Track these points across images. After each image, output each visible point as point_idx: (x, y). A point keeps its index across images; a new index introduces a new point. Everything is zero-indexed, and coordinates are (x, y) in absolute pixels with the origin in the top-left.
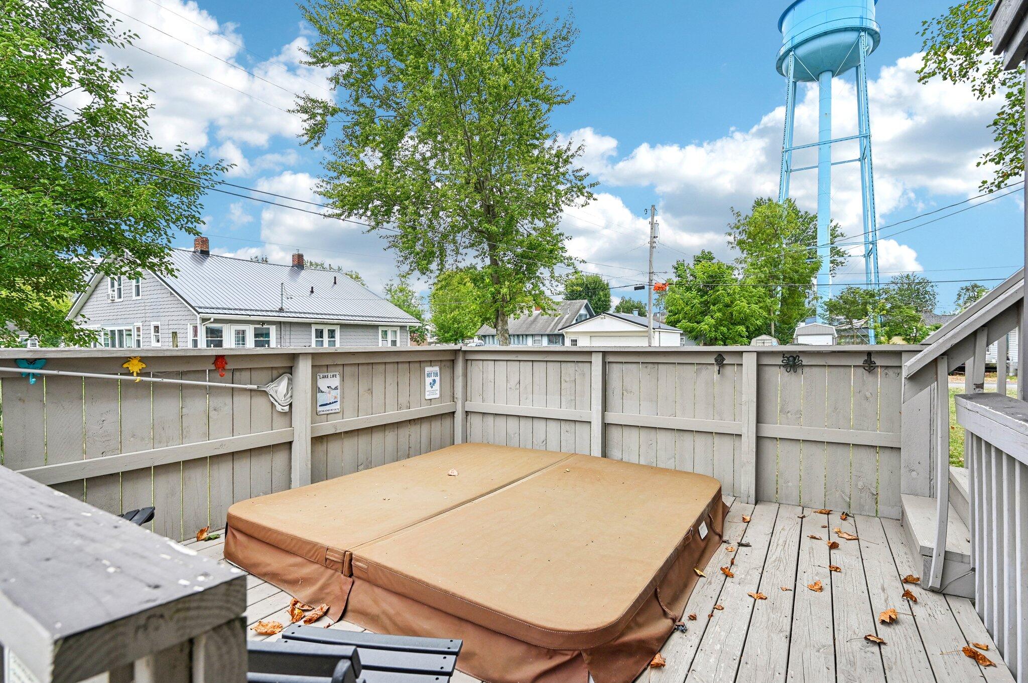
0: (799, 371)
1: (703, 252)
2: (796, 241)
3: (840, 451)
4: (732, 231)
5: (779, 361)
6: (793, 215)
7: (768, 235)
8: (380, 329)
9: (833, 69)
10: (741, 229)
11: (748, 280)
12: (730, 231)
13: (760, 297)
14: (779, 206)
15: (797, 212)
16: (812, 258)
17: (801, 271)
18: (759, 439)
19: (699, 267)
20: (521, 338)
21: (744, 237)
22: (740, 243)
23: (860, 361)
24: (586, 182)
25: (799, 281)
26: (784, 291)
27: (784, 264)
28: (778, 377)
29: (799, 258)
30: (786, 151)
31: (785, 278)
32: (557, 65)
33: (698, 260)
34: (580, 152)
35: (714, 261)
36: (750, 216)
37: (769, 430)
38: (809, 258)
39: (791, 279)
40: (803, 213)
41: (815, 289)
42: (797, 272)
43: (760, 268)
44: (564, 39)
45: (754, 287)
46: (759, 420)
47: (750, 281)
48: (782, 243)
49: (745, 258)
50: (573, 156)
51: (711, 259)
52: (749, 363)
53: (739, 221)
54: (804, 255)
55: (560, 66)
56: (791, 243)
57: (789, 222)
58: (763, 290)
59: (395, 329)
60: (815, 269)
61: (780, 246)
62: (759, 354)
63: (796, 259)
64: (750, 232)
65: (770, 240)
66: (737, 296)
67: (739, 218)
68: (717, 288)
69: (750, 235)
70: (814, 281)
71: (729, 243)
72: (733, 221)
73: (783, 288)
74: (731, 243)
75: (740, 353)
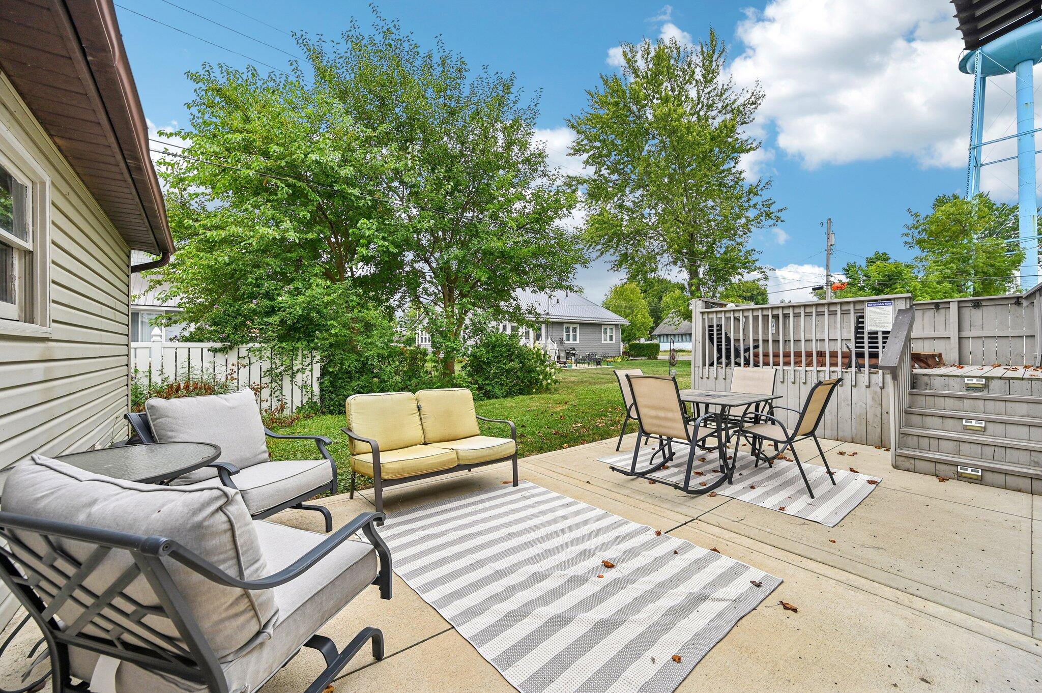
0: (981, 308)
1: (877, 253)
2: (991, 235)
3: (1004, 340)
4: (910, 232)
5: (970, 304)
6: (986, 210)
7: (954, 232)
8: (603, 327)
9: (1034, 57)
10: (920, 229)
11: (931, 277)
12: (907, 231)
13: (946, 293)
14: (967, 203)
15: (990, 206)
16: (1013, 251)
17: (998, 264)
18: (960, 338)
19: (873, 267)
20: (684, 337)
21: (925, 236)
22: (920, 242)
23: (1013, 301)
24: (774, 208)
25: (995, 274)
26: (976, 285)
27: (976, 259)
28: (968, 312)
29: (995, 251)
30: (974, 148)
31: (976, 273)
32: (747, 123)
33: (871, 262)
34: (768, 186)
35: (890, 261)
36: (930, 214)
37: (965, 334)
38: (1008, 251)
39: (985, 273)
40: (998, 205)
41: (1019, 282)
42: (992, 266)
43: (945, 265)
44: (753, 103)
45: (939, 283)
46: (959, 330)
47: (933, 278)
48: (972, 239)
49: (926, 256)
50: (762, 190)
51: (886, 260)
52: (954, 307)
53: (918, 221)
54: (1002, 248)
55: (750, 124)
56: (985, 237)
57: (980, 218)
58: (950, 286)
59: (611, 327)
60: (1017, 262)
61: (970, 242)
62: (959, 302)
63: (990, 254)
64: (932, 231)
65: (957, 237)
66: (919, 293)
67: (917, 219)
68: (894, 286)
69: (931, 233)
70: (1017, 274)
71: (906, 243)
72: (910, 221)
73: (975, 283)
74: (909, 243)
75: (949, 303)
